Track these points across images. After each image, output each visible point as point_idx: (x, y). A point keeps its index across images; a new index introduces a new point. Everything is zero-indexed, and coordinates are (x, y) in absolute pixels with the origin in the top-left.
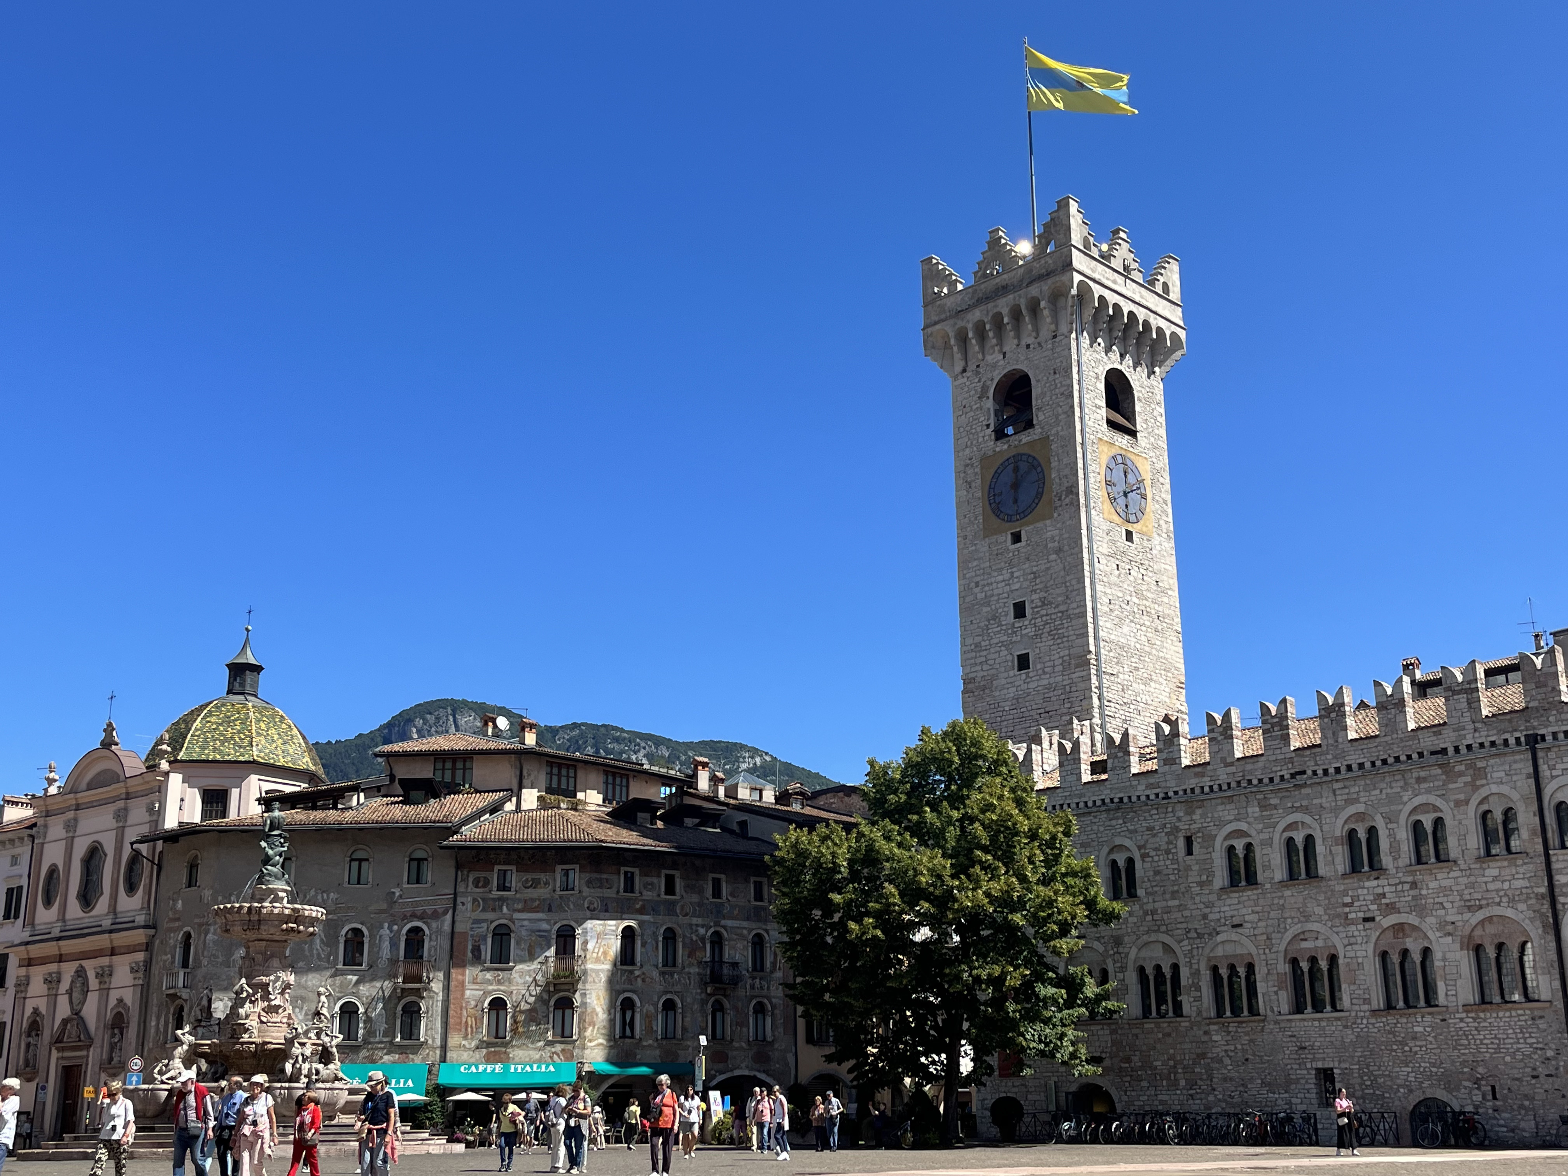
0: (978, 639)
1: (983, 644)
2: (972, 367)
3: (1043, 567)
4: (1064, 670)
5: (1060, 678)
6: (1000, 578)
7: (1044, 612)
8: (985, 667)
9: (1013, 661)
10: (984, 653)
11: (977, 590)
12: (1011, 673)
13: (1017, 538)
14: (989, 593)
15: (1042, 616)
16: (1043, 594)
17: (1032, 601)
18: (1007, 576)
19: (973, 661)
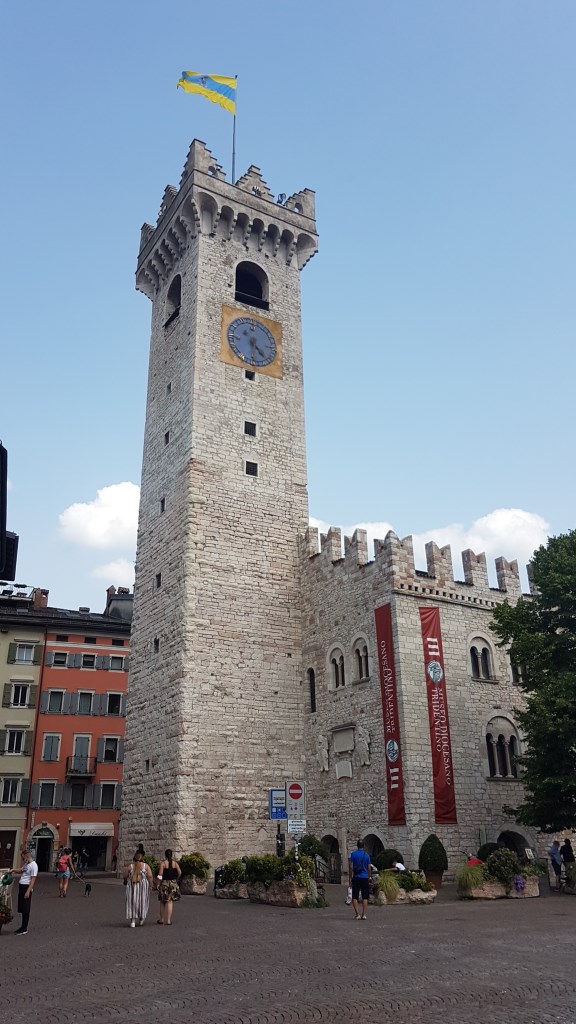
0: (209, 433)
1: (214, 438)
2: (219, 237)
3: (272, 409)
4: (286, 489)
5: (283, 495)
6: (235, 397)
7: (270, 440)
8: (215, 457)
9: (243, 462)
10: (216, 447)
11: (212, 395)
12: (240, 473)
13: (250, 376)
14: (223, 403)
15: (269, 443)
16: (270, 427)
17: (262, 428)
18: (241, 399)
19: (204, 448)
